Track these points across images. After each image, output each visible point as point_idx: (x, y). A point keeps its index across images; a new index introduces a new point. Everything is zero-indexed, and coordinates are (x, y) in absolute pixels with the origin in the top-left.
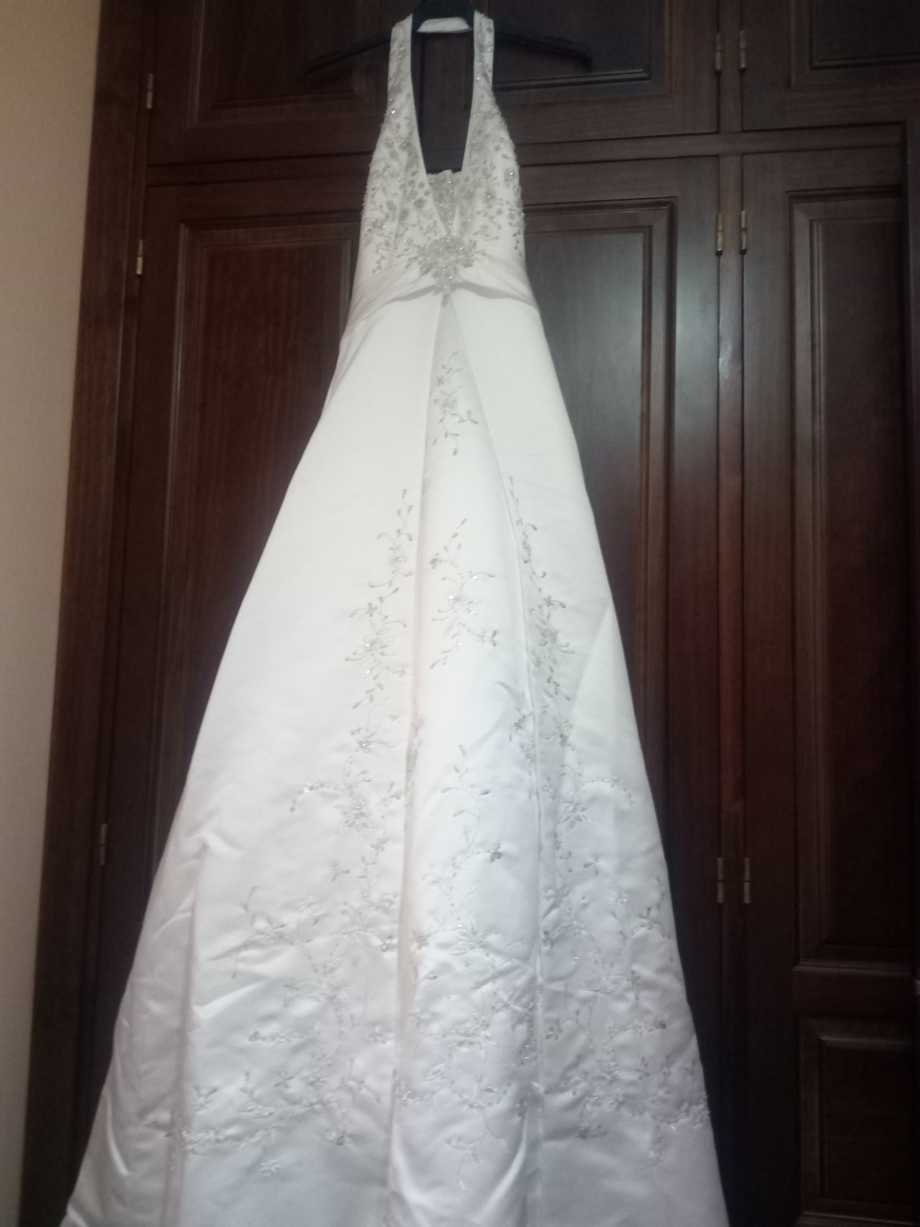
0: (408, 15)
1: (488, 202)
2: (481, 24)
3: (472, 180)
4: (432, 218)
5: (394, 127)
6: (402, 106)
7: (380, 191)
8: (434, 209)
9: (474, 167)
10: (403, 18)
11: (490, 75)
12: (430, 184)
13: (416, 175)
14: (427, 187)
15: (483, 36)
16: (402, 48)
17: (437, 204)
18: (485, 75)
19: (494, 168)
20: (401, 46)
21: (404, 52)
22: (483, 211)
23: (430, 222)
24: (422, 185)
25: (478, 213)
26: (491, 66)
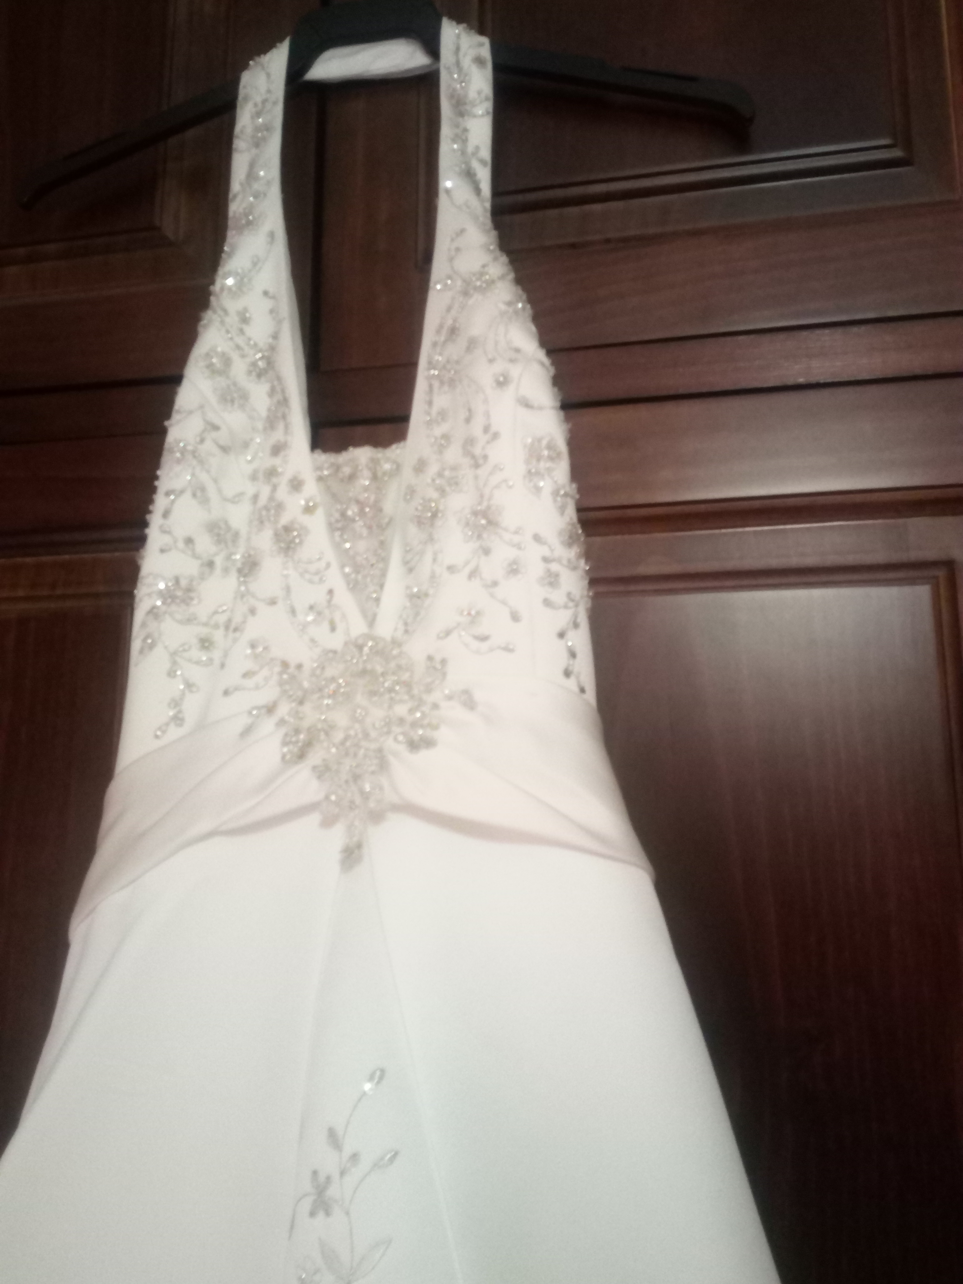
0: (281, 40)
1: (479, 537)
2: (458, 49)
3: (433, 469)
4: (321, 581)
5: (232, 320)
6: (255, 264)
7: (188, 495)
8: (330, 555)
9: (438, 431)
10: (266, 47)
11: (484, 176)
12: (320, 479)
13: (282, 454)
14: (311, 488)
15: (464, 78)
16: (260, 120)
17: (337, 539)
18: (469, 175)
19: (496, 436)
20: (258, 114)
21: (267, 128)
22: (467, 563)
23: (318, 595)
24: (296, 485)
25: (451, 569)
26: (486, 153)
